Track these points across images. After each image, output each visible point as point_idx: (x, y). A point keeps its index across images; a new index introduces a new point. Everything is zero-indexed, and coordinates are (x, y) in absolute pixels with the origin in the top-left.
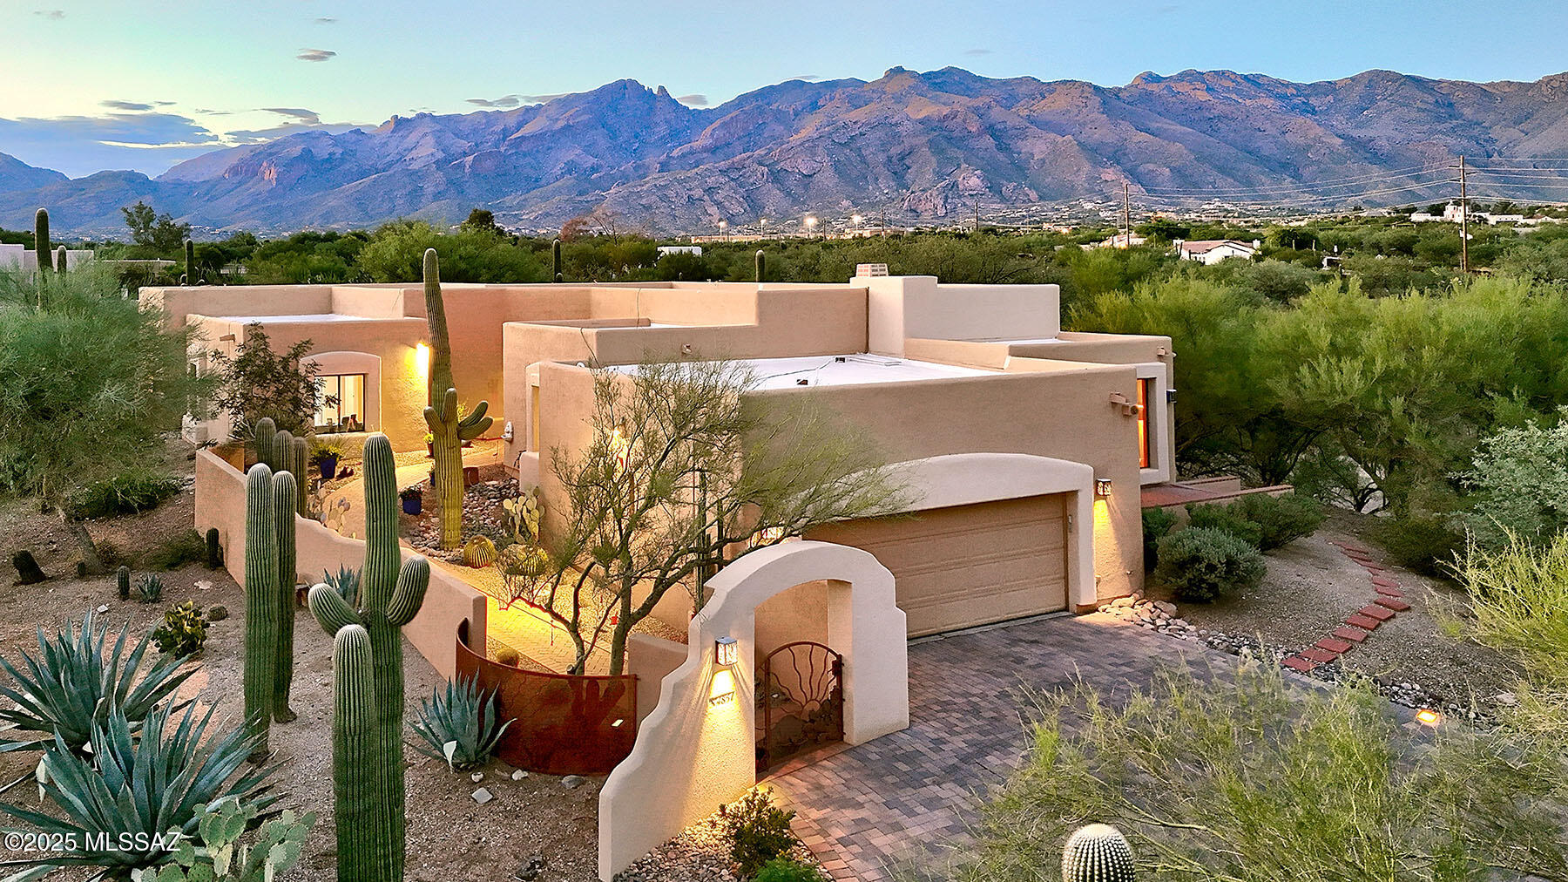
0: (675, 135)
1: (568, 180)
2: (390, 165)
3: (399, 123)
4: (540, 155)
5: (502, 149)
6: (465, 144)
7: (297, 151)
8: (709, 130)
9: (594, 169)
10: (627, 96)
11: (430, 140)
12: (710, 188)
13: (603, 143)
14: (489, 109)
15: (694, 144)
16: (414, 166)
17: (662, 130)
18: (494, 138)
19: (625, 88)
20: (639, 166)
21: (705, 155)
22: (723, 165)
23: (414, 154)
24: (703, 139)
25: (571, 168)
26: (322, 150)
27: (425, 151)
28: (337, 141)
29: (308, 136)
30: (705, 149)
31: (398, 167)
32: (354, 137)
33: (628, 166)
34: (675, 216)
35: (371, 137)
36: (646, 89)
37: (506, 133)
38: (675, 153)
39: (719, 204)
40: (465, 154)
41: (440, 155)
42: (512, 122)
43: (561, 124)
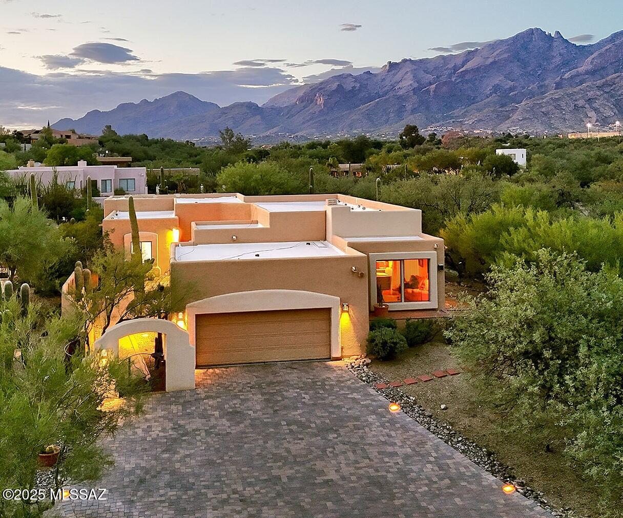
0: (566, 64)
1: (494, 98)
2: (386, 93)
3: (392, 66)
4: (477, 82)
5: (453, 80)
6: (430, 77)
7: (334, 86)
8: (590, 59)
9: (512, 89)
10: (534, 39)
11: (410, 76)
12: (589, 99)
13: (517, 72)
14: (445, 54)
15: (580, 69)
16: (401, 93)
17: (558, 60)
18: (447, 72)
19: (533, 33)
20: (541, 86)
21: (587, 76)
22: (599, 83)
23: (400, 85)
24: (586, 65)
25: (496, 88)
26: (349, 85)
27: (407, 83)
28: (356, 79)
29: (341, 77)
30: (587, 72)
31: (391, 94)
32: (366, 77)
33: (533, 86)
34: (565, 119)
35: (375, 75)
36: (547, 33)
37: (455, 68)
38: (566, 76)
39: (596, 110)
40: (431, 84)
41: (416, 85)
42: (459, 62)
43: (491, 60)
